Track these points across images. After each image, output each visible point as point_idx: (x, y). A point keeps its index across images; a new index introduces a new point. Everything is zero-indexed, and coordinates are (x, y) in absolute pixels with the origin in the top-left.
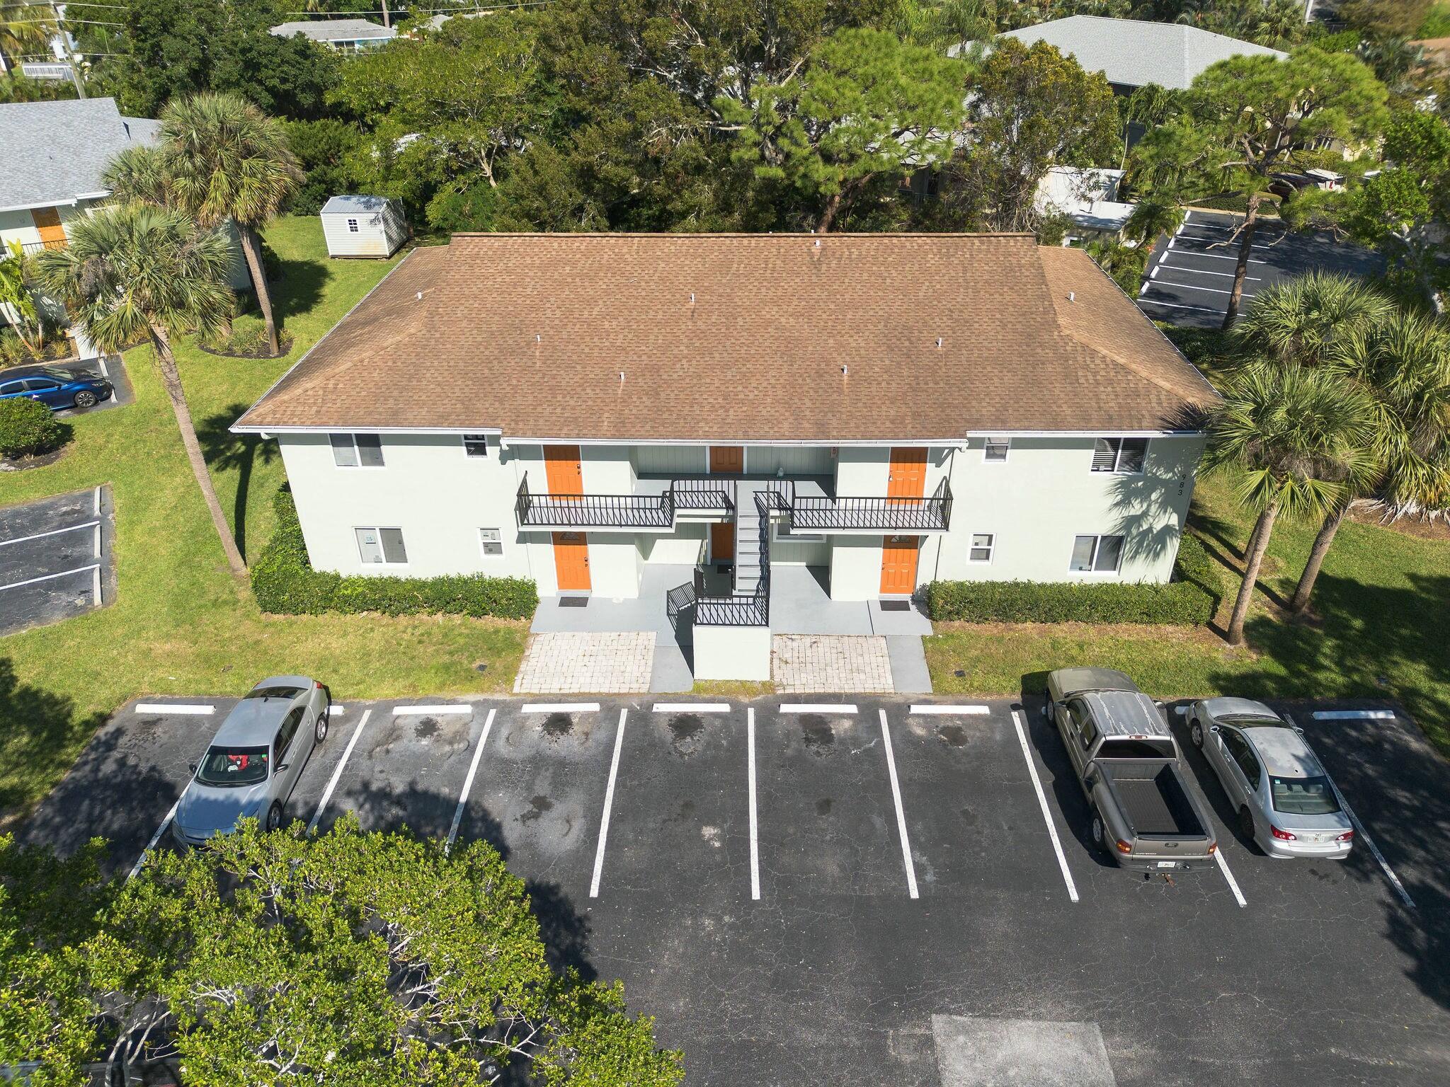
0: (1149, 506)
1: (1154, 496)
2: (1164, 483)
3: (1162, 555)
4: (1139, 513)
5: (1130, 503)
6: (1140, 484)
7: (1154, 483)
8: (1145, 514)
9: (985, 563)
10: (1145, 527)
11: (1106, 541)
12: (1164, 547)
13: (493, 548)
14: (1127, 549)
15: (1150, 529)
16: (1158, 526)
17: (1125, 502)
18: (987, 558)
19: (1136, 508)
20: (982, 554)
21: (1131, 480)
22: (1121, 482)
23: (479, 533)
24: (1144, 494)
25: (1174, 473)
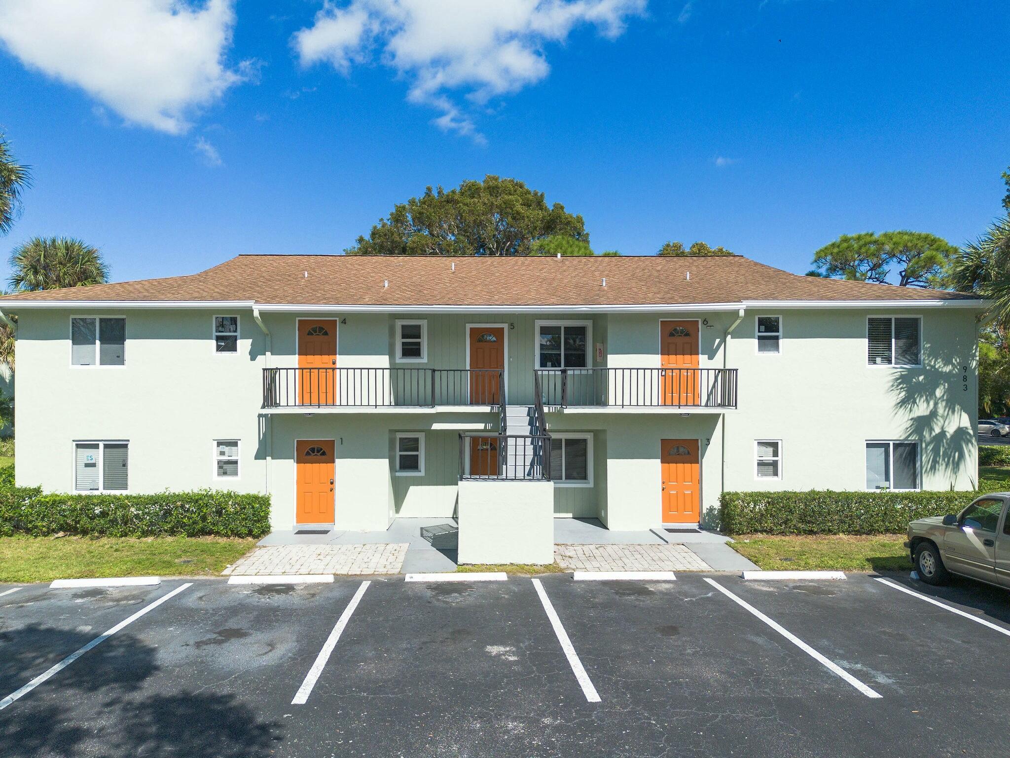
0: (936, 404)
1: (939, 393)
2: (946, 377)
3: (962, 467)
4: (927, 413)
5: (914, 402)
6: (921, 378)
7: (935, 378)
8: (934, 414)
9: (775, 478)
10: (937, 430)
11: (900, 450)
12: (962, 456)
13: (227, 467)
14: (925, 458)
15: (943, 433)
16: (951, 430)
17: (908, 401)
18: (776, 474)
19: (922, 408)
20: (771, 467)
21: (912, 373)
22: (902, 377)
23: (215, 450)
24: (927, 390)
25: (953, 365)
